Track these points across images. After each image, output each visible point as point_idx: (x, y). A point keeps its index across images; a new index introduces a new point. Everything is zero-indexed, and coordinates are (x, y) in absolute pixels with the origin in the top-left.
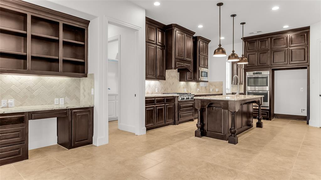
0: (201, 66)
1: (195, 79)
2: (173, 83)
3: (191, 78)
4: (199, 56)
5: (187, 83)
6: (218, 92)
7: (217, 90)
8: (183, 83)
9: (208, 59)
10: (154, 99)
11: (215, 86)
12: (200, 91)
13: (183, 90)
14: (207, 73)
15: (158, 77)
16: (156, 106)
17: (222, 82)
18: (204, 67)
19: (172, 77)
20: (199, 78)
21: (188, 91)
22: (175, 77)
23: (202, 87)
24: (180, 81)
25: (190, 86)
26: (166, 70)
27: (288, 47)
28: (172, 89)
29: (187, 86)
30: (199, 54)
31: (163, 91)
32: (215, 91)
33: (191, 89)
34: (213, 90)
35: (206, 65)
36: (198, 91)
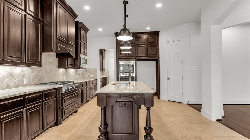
0: (82, 53)
1: (76, 66)
2: (51, 71)
3: (72, 65)
4: (80, 42)
5: (66, 70)
6: (93, 77)
7: (92, 76)
8: (62, 70)
9: (87, 47)
10: (22, 98)
11: (90, 72)
12: (78, 77)
13: (62, 78)
14: (86, 60)
15: (28, 61)
16: (27, 110)
17: (97, 69)
18: (84, 55)
19: (49, 62)
20: (80, 65)
21: (67, 79)
22: (53, 63)
23: (79, 73)
24: (58, 68)
25: (69, 73)
26: (42, 53)
27: (147, 44)
28: (49, 78)
29: (67, 74)
30: (80, 40)
31: (36, 81)
32: (91, 77)
33: (70, 76)
34: (88, 76)
35: (86, 52)
36: (76, 78)
